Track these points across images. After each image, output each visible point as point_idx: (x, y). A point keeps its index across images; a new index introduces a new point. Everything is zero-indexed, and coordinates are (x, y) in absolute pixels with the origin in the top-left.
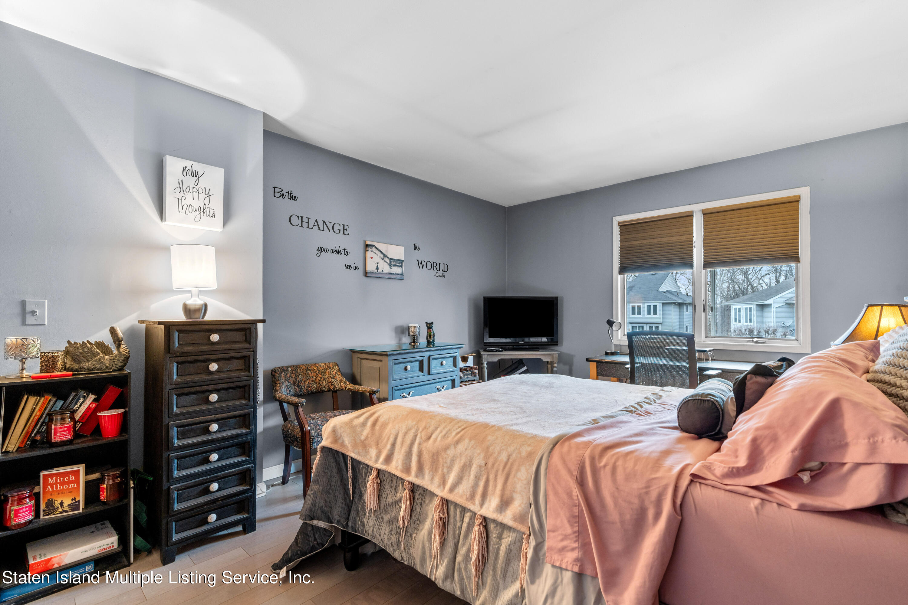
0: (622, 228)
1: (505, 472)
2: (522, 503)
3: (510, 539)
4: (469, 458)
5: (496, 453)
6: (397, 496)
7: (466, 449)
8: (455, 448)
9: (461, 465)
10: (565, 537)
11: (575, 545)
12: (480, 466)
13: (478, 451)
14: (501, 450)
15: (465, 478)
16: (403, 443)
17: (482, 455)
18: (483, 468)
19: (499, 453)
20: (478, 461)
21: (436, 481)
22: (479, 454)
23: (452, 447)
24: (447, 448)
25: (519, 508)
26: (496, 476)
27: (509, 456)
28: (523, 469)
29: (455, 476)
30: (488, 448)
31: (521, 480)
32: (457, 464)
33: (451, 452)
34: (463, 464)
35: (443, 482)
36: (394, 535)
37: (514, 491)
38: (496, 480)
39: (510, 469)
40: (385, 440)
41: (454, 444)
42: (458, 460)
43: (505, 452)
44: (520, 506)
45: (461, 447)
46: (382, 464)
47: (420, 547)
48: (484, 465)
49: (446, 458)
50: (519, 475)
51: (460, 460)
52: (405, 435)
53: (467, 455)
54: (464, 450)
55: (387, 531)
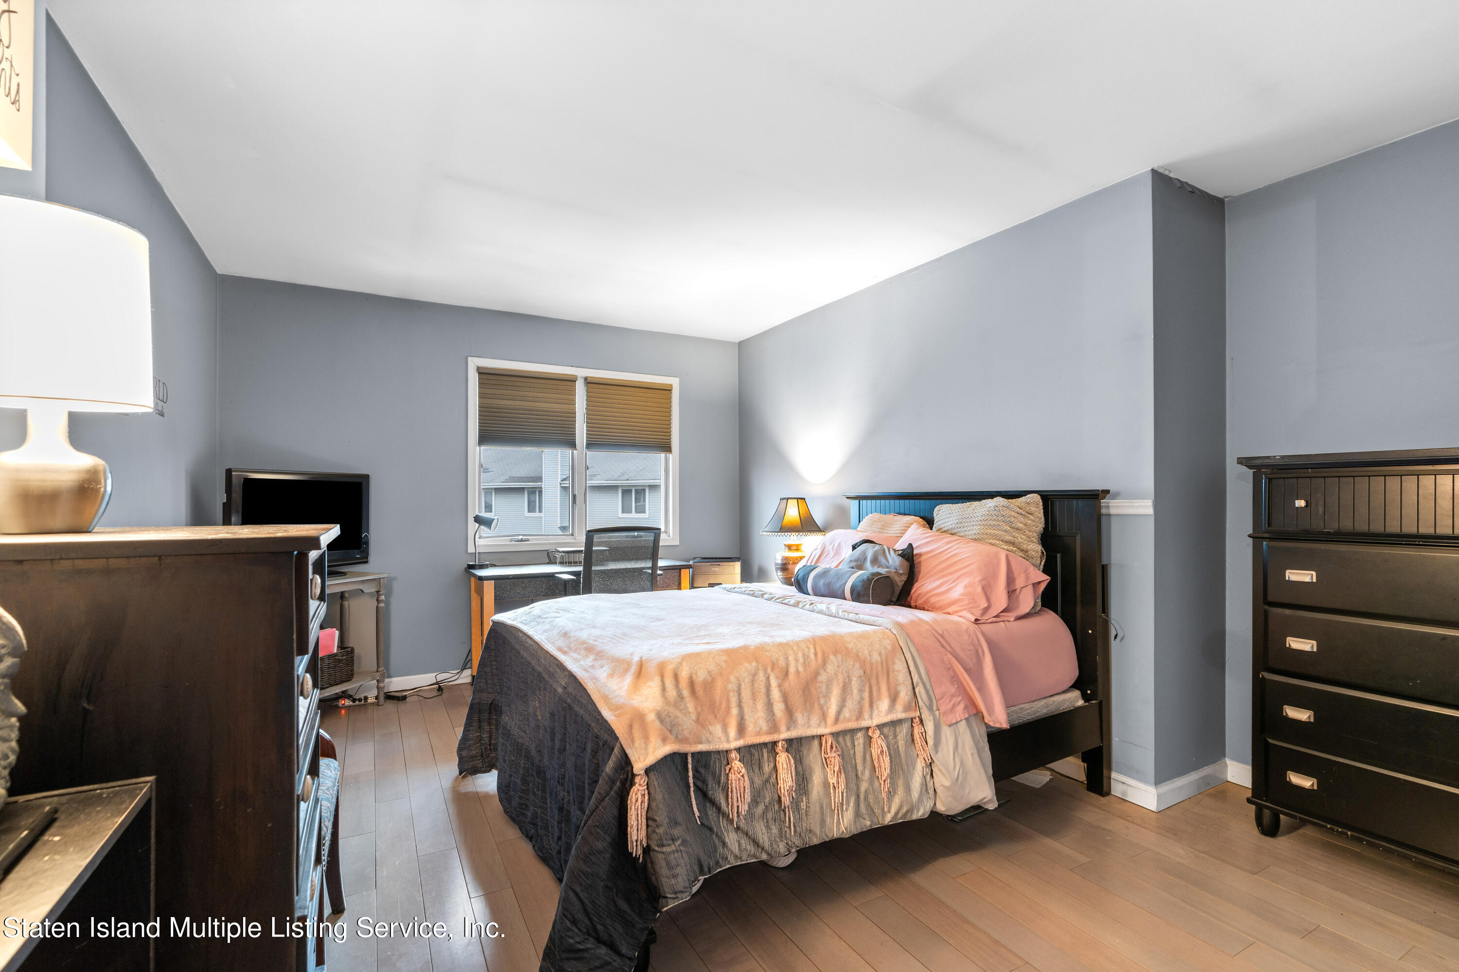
0: (482, 376)
1: (885, 671)
2: (907, 691)
3: (905, 731)
4: (846, 674)
5: (868, 657)
6: (765, 772)
7: (838, 667)
8: (825, 670)
9: (841, 685)
10: (953, 696)
11: (960, 699)
12: (860, 677)
13: (852, 663)
14: (870, 652)
15: (848, 697)
16: (754, 697)
17: (857, 665)
18: (864, 678)
19: (870, 656)
20: (857, 672)
21: (815, 720)
22: (853, 666)
23: (821, 671)
24: (816, 674)
25: (907, 697)
26: (877, 679)
27: (880, 654)
28: (897, 661)
29: (838, 701)
30: (858, 656)
31: (901, 671)
32: (835, 687)
33: (823, 677)
34: (842, 683)
35: (824, 716)
36: (773, 827)
37: (897, 685)
38: (878, 683)
39: (887, 665)
40: (724, 705)
41: (822, 667)
42: (835, 682)
43: (873, 652)
44: (907, 695)
45: (830, 668)
46: (736, 739)
47: (818, 810)
48: (862, 674)
49: (819, 687)
50: (896, 667)
51: (838, 680)
52: (753, 684)
53: (842, 672)
54: (836, 668)
55: (764, 828)
